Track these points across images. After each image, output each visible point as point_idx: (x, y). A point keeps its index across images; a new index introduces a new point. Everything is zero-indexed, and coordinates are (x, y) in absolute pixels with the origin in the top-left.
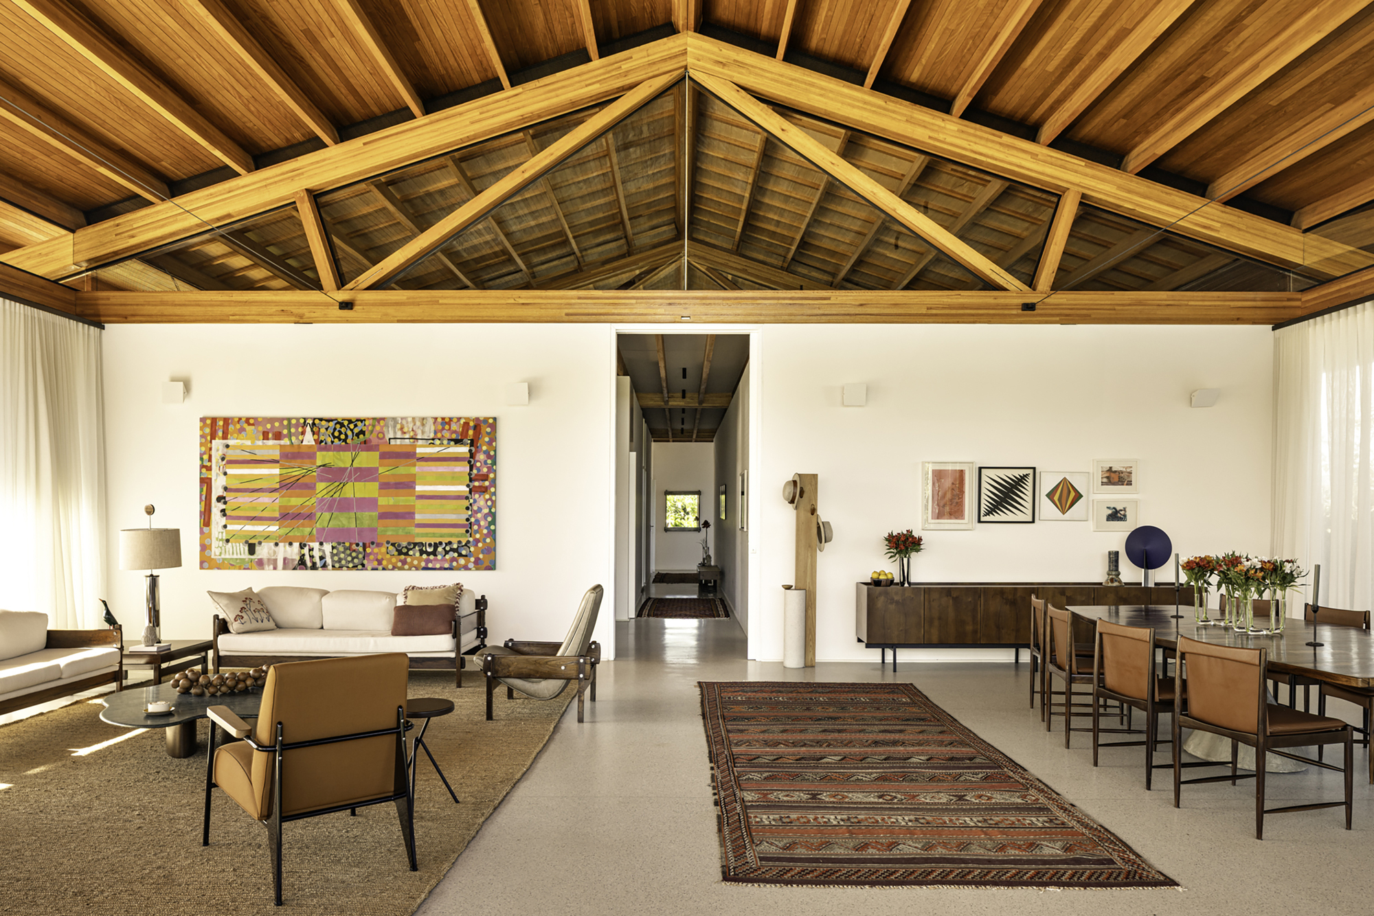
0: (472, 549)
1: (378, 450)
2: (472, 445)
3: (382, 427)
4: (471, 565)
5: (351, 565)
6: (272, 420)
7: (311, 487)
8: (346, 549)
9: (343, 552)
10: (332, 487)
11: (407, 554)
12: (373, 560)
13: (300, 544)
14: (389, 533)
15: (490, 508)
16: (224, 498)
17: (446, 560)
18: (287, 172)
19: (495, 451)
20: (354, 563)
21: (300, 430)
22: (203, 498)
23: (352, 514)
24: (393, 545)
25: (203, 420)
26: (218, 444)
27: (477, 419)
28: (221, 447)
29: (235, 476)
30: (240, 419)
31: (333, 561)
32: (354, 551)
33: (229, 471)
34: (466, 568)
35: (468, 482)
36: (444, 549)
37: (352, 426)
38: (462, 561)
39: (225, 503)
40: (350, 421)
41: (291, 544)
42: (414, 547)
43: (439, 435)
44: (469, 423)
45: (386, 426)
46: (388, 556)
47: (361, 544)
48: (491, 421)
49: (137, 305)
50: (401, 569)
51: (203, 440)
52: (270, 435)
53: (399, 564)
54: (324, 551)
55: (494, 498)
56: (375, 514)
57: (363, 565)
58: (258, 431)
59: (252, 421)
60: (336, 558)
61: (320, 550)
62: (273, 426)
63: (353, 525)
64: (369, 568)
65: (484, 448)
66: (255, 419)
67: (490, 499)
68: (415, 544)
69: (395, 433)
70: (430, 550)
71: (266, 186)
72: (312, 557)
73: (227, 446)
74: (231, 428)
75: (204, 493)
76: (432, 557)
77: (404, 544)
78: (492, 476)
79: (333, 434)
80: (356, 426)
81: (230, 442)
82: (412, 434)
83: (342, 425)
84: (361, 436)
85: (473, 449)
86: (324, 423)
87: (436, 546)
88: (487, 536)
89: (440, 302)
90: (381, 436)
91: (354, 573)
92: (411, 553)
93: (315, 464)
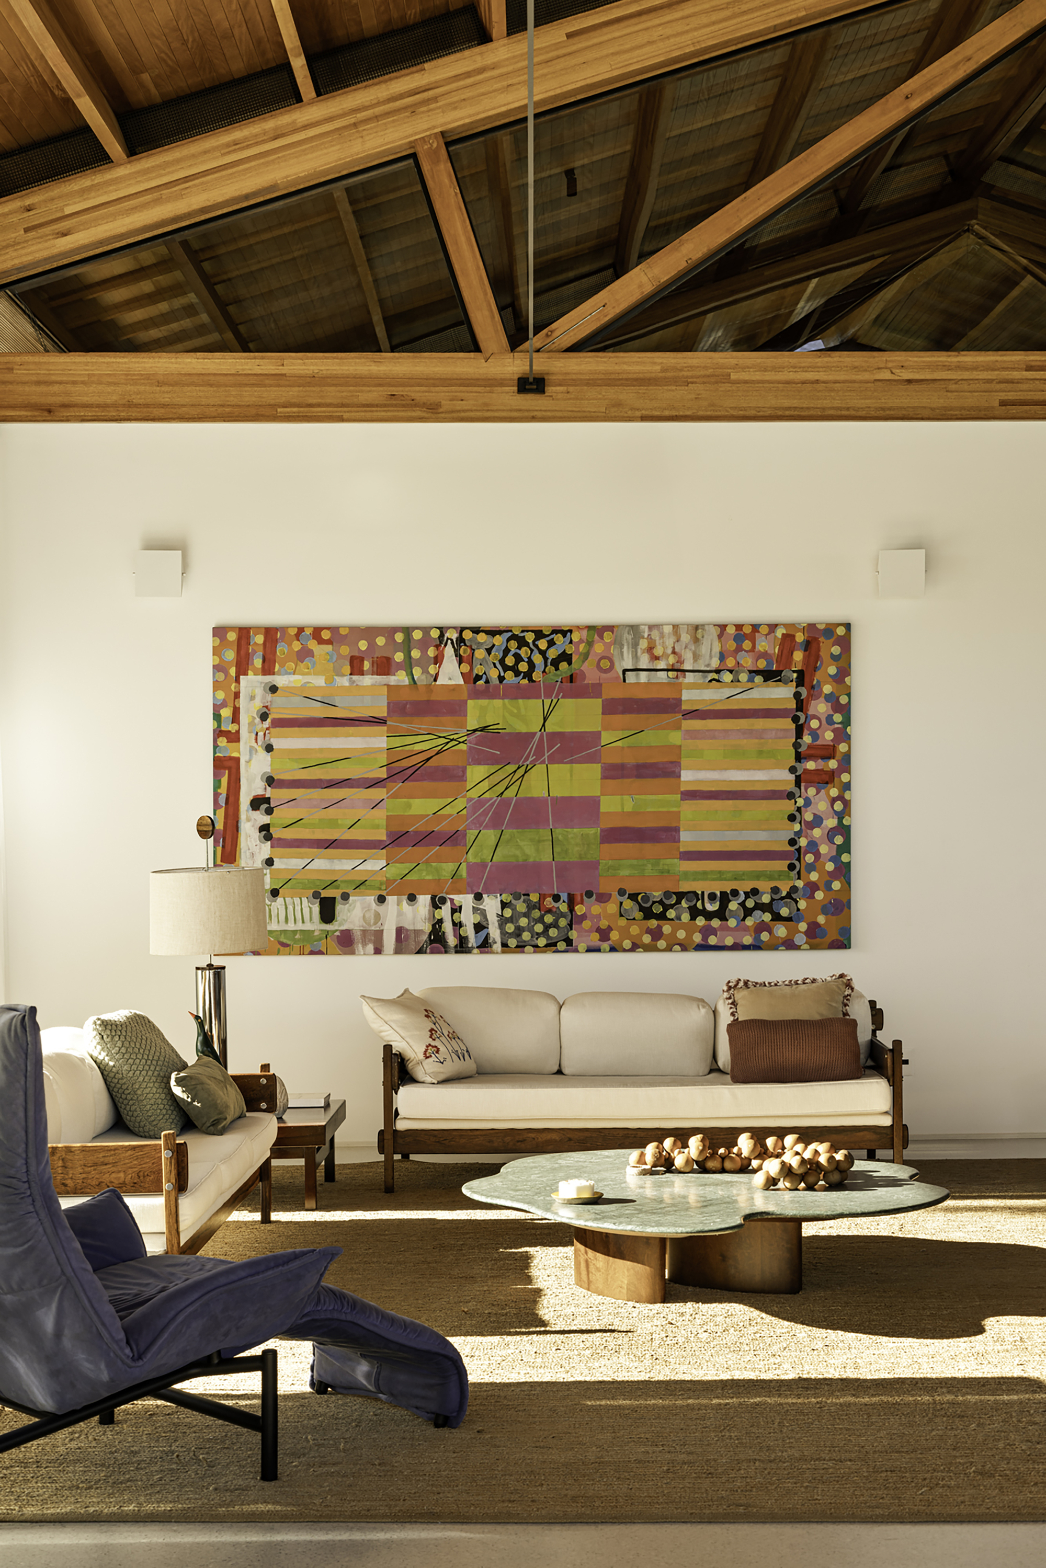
0: (802, 904)
1: (598, 695)
2: (800, 682)
3: (607, 646)
4: (800, 939)
5: (542, 942)
6: (370, 632)
7: (455, 775)
8: (531, 907)
9: (525, 915)
10: (501, 775)
11: (662, 917)
12: (590, 931)
13: (433, 898)
14: (625, 872)
15: (840, 816)
16: (267, 800)
17: (747, 929)
18: (401, 96)
19: (849, 695)
20: (548, 937)
21: (431, 652)
22: (222, 801)
23: (545, 833)
24: (633, 897)
25: (219, 632)
26: (252, 684)
27: (812, 627)
28: (259, 692)
29: (290, 753)
30: (301, 630)
31: (503, 933)
32: (549, 911)
33: (277, 743)
34: (790, 945)
35: (792, 762)
36: (742, 904)
37: (543, 644)
38: (781, 931)
39: (269, 811)
40: (539, 634)
41: (412, 898)
42: (678, 902)
43: (730, 662)
44: (794, 636)
45: (618, 643)
46: (622, 922)
47: (564, 896)
48: (841, 631)
49: (74, 383)
50: (651, 948)
51: (221, 676)
52: (367, 665)
53: (647, 939)
54: (483, 913)
55: (847, 796)
56: (593, 832)
57: (569, 942)
58: (340, 656)
59: (326, 635)
60: (510, 928)
61: (475, 910)
62: (372, 645)
63: (546, 857)
64: (582, 947)
65: (827, 689)
66: (334, 630)
67: (841, 798)
68: (680, 896)
69: (636, 657)
70: (712, 907)
71: (355, 125)
72: (457, 925)
73: (274, 689)
74: (281, 649)
75: (223, 790)
76: (716, 923)
77: (657, 895)
78: (843, 747)
79: (502, 662)
80: (551, 643)
81: (280, 680)
82: (672, 660)
83: (522, 642)
84: (563, 665)
85: (804, 691)
86: (482, 637)
87: (725, 899)
88: (833, 875)
89: (733, 377)
90: (605, 664)
91: (549, 959)
92: (671, 914)
93: (463, 725)
